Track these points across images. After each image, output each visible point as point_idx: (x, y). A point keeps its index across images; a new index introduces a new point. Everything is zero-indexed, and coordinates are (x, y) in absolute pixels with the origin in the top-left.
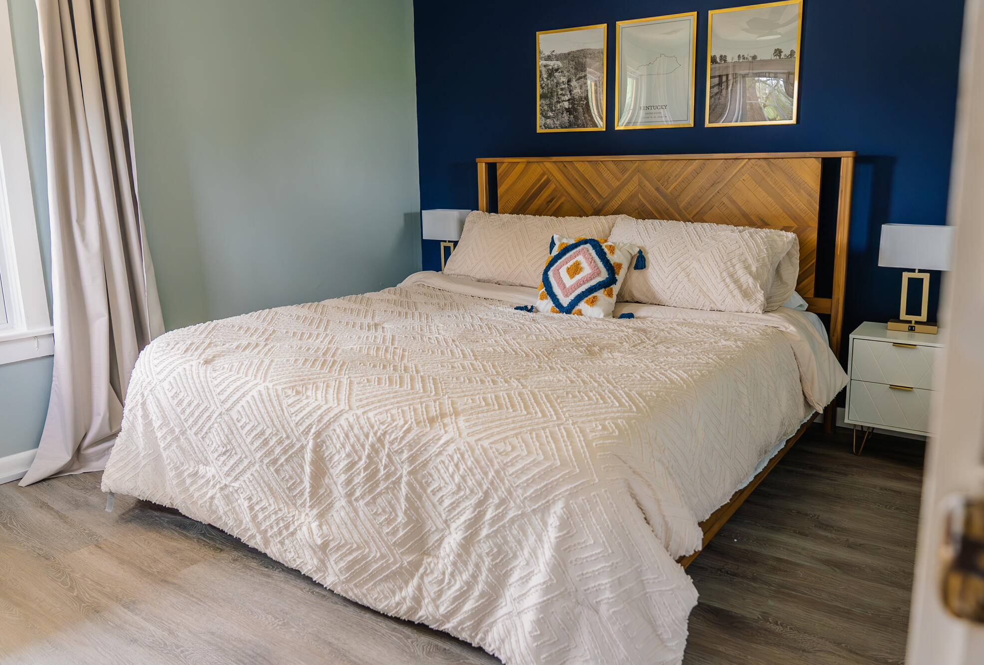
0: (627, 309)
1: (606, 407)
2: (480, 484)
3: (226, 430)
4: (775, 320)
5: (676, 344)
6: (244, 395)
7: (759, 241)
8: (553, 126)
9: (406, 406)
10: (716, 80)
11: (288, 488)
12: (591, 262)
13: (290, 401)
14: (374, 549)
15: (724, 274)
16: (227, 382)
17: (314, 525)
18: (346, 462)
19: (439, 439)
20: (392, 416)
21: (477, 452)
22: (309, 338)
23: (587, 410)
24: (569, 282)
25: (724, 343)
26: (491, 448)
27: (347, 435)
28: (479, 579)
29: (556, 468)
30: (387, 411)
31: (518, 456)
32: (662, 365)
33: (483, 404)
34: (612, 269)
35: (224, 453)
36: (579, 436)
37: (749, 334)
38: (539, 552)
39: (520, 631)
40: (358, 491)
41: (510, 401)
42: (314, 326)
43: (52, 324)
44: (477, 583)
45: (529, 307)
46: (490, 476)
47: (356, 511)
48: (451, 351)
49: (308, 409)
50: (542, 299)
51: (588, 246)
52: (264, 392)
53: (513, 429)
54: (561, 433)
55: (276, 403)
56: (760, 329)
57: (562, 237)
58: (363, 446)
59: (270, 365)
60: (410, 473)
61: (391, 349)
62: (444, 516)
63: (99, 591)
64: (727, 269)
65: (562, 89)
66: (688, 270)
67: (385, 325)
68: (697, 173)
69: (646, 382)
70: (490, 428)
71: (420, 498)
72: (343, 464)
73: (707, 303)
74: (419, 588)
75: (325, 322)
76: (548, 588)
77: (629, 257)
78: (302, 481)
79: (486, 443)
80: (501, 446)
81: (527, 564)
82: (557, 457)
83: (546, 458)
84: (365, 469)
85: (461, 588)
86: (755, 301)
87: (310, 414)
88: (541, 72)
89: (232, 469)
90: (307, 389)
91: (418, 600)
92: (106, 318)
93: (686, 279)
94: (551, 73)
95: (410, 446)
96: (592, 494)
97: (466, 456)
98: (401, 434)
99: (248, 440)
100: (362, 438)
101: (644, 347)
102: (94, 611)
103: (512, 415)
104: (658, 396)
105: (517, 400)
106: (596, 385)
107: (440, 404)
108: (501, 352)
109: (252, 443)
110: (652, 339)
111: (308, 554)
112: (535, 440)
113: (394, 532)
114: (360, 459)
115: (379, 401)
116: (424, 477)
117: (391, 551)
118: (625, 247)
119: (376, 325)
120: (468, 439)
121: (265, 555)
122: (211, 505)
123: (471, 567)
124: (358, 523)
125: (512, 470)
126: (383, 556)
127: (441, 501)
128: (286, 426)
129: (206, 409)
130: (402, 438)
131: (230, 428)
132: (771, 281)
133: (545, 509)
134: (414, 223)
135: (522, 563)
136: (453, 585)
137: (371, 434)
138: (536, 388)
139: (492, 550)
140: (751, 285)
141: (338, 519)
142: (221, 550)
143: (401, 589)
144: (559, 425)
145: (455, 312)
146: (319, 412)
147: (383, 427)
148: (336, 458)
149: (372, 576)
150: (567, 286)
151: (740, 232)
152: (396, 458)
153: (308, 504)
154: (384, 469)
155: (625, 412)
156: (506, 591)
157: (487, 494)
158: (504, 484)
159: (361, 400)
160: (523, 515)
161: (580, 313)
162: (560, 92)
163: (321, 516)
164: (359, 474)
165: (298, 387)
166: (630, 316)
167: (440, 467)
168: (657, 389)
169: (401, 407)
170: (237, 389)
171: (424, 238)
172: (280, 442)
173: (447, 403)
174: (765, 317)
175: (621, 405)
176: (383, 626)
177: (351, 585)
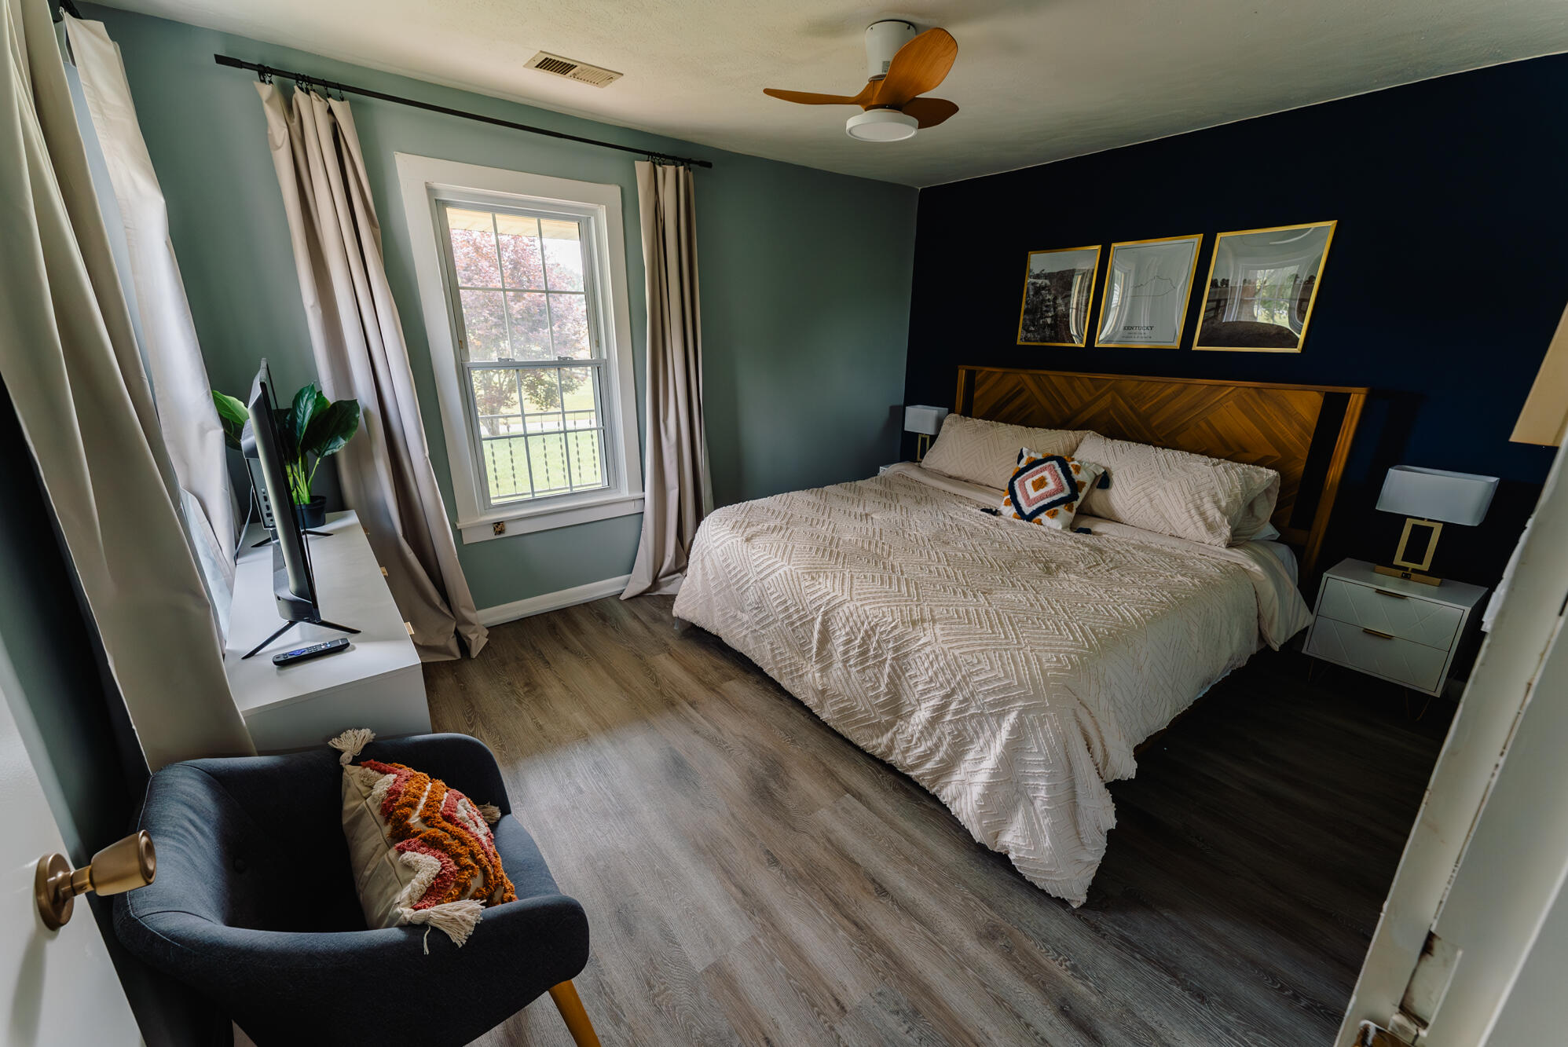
0: (1085, 523)
1: (1061, 639)
2: (949, 683)
3: (759, 593)
4: (1239, 557)
5: (1130, 572)
6: (773, 572)
7: (1235, 477)
8: (1033, 339)
9: (894, 606)
10: (1214, 304)
11: (800, 644)
12: (1057, 478)
13: (807, 584)
14: (860, 704)
15: (1191, 505)
16: (762, 559)
17: (817, 675)
18: (845, 638)
19: (919, 640)
20: (883, 612)
21: (948, 657)
22: (817, 524)
23: (1044, 639)
24: (1033, 494)
25: (1181, 578)
26: (961, 657)
27: (847, 619)
28: (941, 749)
29: (1014, 686)
30: (879, 608)
31: (983, 669)
32: (1115, 598)
33: (956, 616)
34: (1075, 487)
35: (757, 608)
36: (1035, 664)
37: (1209, 570)
38: (992, 745)
39: (969, 796)
40: (852, 660)
41: (978, 618)
42: (820, 513)
43: (644, 490)
44: (939, 751)
45: (994, 510)
46: (958, 679)
47: (849, 673)
48: (928, 552)
49: (820, 593)
50: (1006, 505)
51: (1054, 463)
52: (788, 573)
53: (980, 645)
54: (1021, 657)
55: (796, 583)
56: (1221, 565)
57: (1030, 450)
58: (859, 630)
59: (792, 550)
60: (893, 659)
61: (880, 545)
62: (917, 696)
63: (673, 690)
64: (1194, 500)
65: (1047, 306)
66: (1152, 496)
67: (873, 516)
68: (1177, 394)
69: (1099, 617)
70: (961, 640)
71: (899, 678)
72: (842, 639)
73: (1168, 529)
74: (892, 740)
75: (828, 509)
76: (995, 774)
77: (1093, 476)
78: (811, 642)
79: (957, 652)
80: (969, 658)
81: (982, 750)
82: (1015, 678)
83: (1006, 676)
84: (859, 647)
85: (926, 751)
86: (1220, 535)
87: (821, 597)
88: (1028, 289)
89: (761, 620)
90: (819, 576)
91: (890, 748)
92: (677, 490)
93: (1148, 505)
94: (1038, 290)
95: (896, 640)
96: (1043, 715)
97: (940, 658)
98: (889, 628)
99: (775, 604)
100: (859, 624)
101: (1099, 571)
102: (671, 704)
103: (979, 632)
104: (1110, 635)
105: (984, 617)
106: (1053, 612)
107: (921, 609)
108: (969, 560)
109: (777, 607)
110: (1107, 561)
111: (810, 694)
112: (998, 659)
113: (877, 697)
114: (856, 639)
115: (874, 598)
116: (904, 664)
117: (873, 709)
118: (1091, 468)
119: (866, 515)
120: (943, 646)
121: (779, 684)
122: (744, 640)
123: (935, 739)
124: (850, 682)
125: (977, 679)
126: (866, 711)
127: (916, 684)
128: (803, 601)
129: (746, 575)
130: (890, 632)
131: (762, 591)
132: (1241, 515)
133: (1001, 716)
134: (897, 415)
135: (976, 749)
136: (919, 747)
137: (866, 623)
138: (1000, 608)
139: (953, 732)
140: (1218, 519)
141: (835, 676)
142: (749, 673)
143: (878, 737)
144: (1019, 649)
145: (929, 506)
146: (828, 597)
147: (876, 620)
148: (838, 633)
149: (857, 722)
150: (1031, 498)
151: (1214, 465)
152: (884, 645)
153: (814, 660)
154: (874, 651)
155: (1079, 648)
156: (961, 763)
157: (953, 691)
158: (968, 687)
159: (859, 594)
160: (982, 714)
161: (1040, 523)
162: (1044, 309)
163: (823, 670)
164: (854, 649)
165: (814, 573)
166: (1088, 531)
167: (917, 660)
168: (1109, 626)
169: (890, 606)
170: (769, 566)
171: (906, 429)
172: (797, 611)
173: (926, 610)
174: (1228, 551)
175: (1076, 640)
176: (859, 758)
177: (841, 723)
